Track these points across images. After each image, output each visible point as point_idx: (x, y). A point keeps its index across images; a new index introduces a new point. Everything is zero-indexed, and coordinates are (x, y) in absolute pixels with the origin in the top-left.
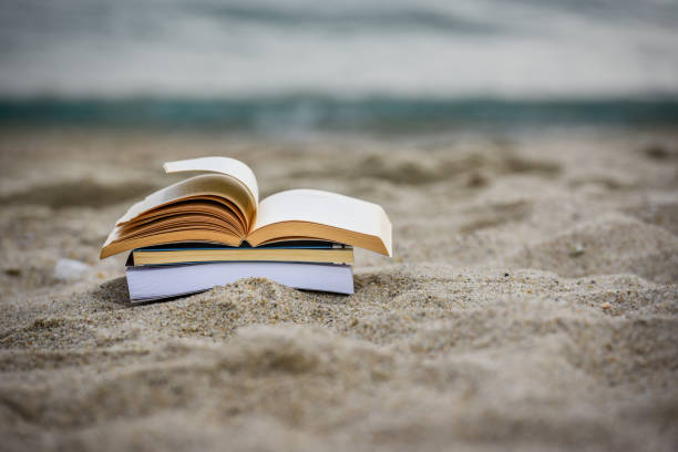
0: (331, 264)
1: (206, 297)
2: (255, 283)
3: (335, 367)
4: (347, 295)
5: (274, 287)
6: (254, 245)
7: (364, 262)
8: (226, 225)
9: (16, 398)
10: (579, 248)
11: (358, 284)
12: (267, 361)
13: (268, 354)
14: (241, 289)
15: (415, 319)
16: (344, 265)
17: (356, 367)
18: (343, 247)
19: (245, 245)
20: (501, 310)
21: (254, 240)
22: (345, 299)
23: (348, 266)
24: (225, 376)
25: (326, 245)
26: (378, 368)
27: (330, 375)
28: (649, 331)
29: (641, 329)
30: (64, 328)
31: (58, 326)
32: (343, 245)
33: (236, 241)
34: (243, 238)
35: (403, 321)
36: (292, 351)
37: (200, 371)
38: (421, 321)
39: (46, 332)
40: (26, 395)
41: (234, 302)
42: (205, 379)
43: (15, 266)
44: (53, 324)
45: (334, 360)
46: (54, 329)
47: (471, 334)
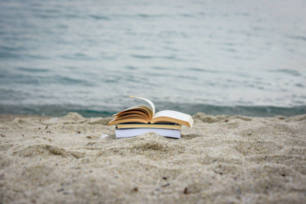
0: (174, 129)
1: (137, 137)
2: (151, 134)
3: (167, 149)
4: (178, 139)
5: (157, 135)
7: (184, 131)
8: (144, 117)
10: (250, 133)
11: (182, 136)
14: (147, 135)
15: (195, 142)
16: (178, 130)
18: (178, 124)
19: (149, 123)
20: (219, 138)
21: (152, 122)
24: (135, 150)
25: (173, 124)
26: (180, 150)
27: (165, 151)
28: (261, 144)
29: (259, 143)
30: (97, 144)
33: (147, 122)
34: (149, 121)
35: (192, 143)
38: (197, 143)
39: (91, 145)
41: (145, 138)
42: (129, 151)
43: (89, 136)
44: (94, 143)
45: (167, 147)
46: (94, 145)
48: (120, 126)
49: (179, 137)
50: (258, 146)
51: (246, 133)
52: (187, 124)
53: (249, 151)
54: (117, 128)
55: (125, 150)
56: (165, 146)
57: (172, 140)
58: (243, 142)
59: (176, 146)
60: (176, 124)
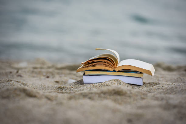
0: (137, 77)
1: (103, 83)
2: (116, 80)
3: (131, 95)
4: (141, 86)
5: (121, 82)
7: (146, 78)
8: (110, 65)
9: (49, 97)
11: (144, 83)
12: (113, 92)
13: (114, 90)
14: (112, 81)
15: (156, 90)
16: (140, 78)
17: (137, 96)
18: (140, 73)
19: (114, 71)
20: (179, 87)
21: (117, 70)
22: (140, 86)
23: (141, 78)
24: (102, 95)
25: (136, 72)
26: (143, 96)
27: (130, 97)
30: (66, 89)
31: (64, 88)
32: (140, 72)
33: (112, 70)
34: (114, 69)
35: (153, 90)
36: (120, 90)
37: (96, 93)
38: (158, 90)
39: (61, 90)
40: (52, 96)
41: (110, 84)
42: (97, 95)
43: (58, 80)
44: (63, 88)
45: (131, 93)
47: (170, 92)
48: (87, 73)
49: (141, 84)
52: (149, 73)
54: (84, 74)
56: (128, 92)
57: (134, 87)
59: (139, 92)
60: (139, 72)
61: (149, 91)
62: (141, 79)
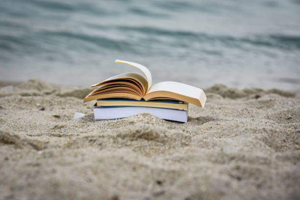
0: (178, 110)
1: (124, 119)
2: (144, 115)
4: (184, 123)
5: (153, 117)
6: (146, 100)
8: (135, 91)
10: (290, 116)
11: (189, 119)
14: (139, 116)
15: (207, 129)
16: (183, 110)
18: (183, 103)
19: (143, 100)
20: (242, 125)
21: (146, 98)
23: (185, 111)
25: (177, 102)
30: (66, 128)
31: (64, 127)
32: (183, 102)
33: (139, 98)
34: (142, 97)
35: (202, 130)
38: (210, 130)
39: (59, 130)
41: (135, 121)
43: (58, 115)
44: (62, 127)
46: (62, 129)
48: (101, 103)
49: (185, 120)
50: (297, 138)
51: (283, 116)
52: (197, 102)
53: (284, 144)
54: (96, 105)
55: (106, 139)
56: (162, 135)
57: (174, 125)
58: (276, 132)
59: (178, 135)
60: (181, 101)
61: (195, 132)
62: (185, 113)
